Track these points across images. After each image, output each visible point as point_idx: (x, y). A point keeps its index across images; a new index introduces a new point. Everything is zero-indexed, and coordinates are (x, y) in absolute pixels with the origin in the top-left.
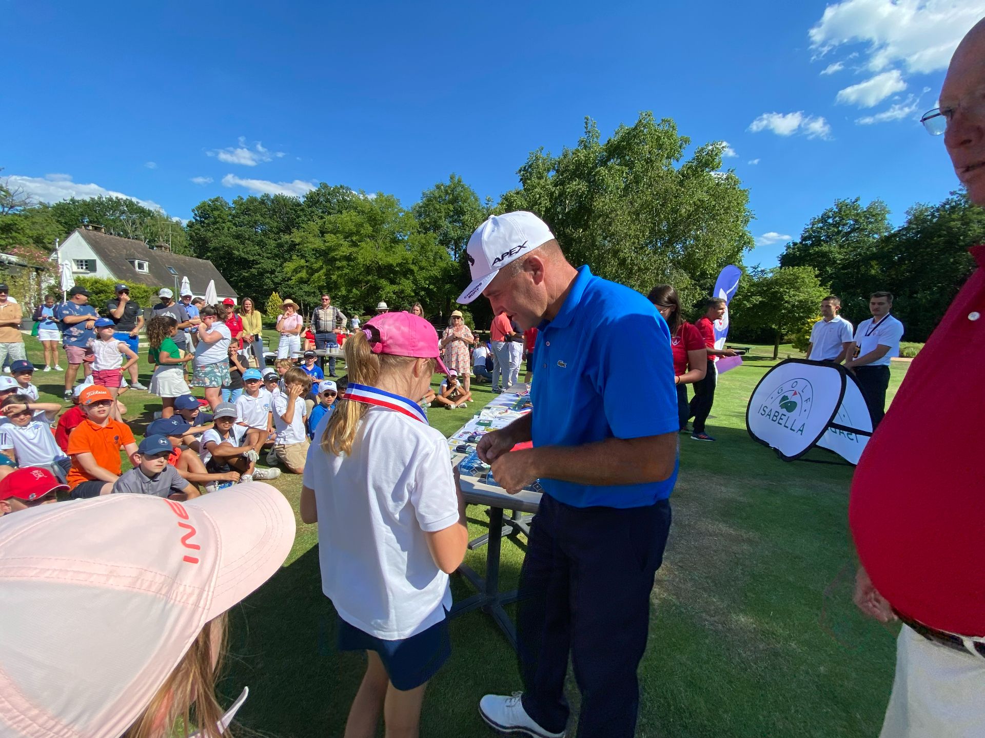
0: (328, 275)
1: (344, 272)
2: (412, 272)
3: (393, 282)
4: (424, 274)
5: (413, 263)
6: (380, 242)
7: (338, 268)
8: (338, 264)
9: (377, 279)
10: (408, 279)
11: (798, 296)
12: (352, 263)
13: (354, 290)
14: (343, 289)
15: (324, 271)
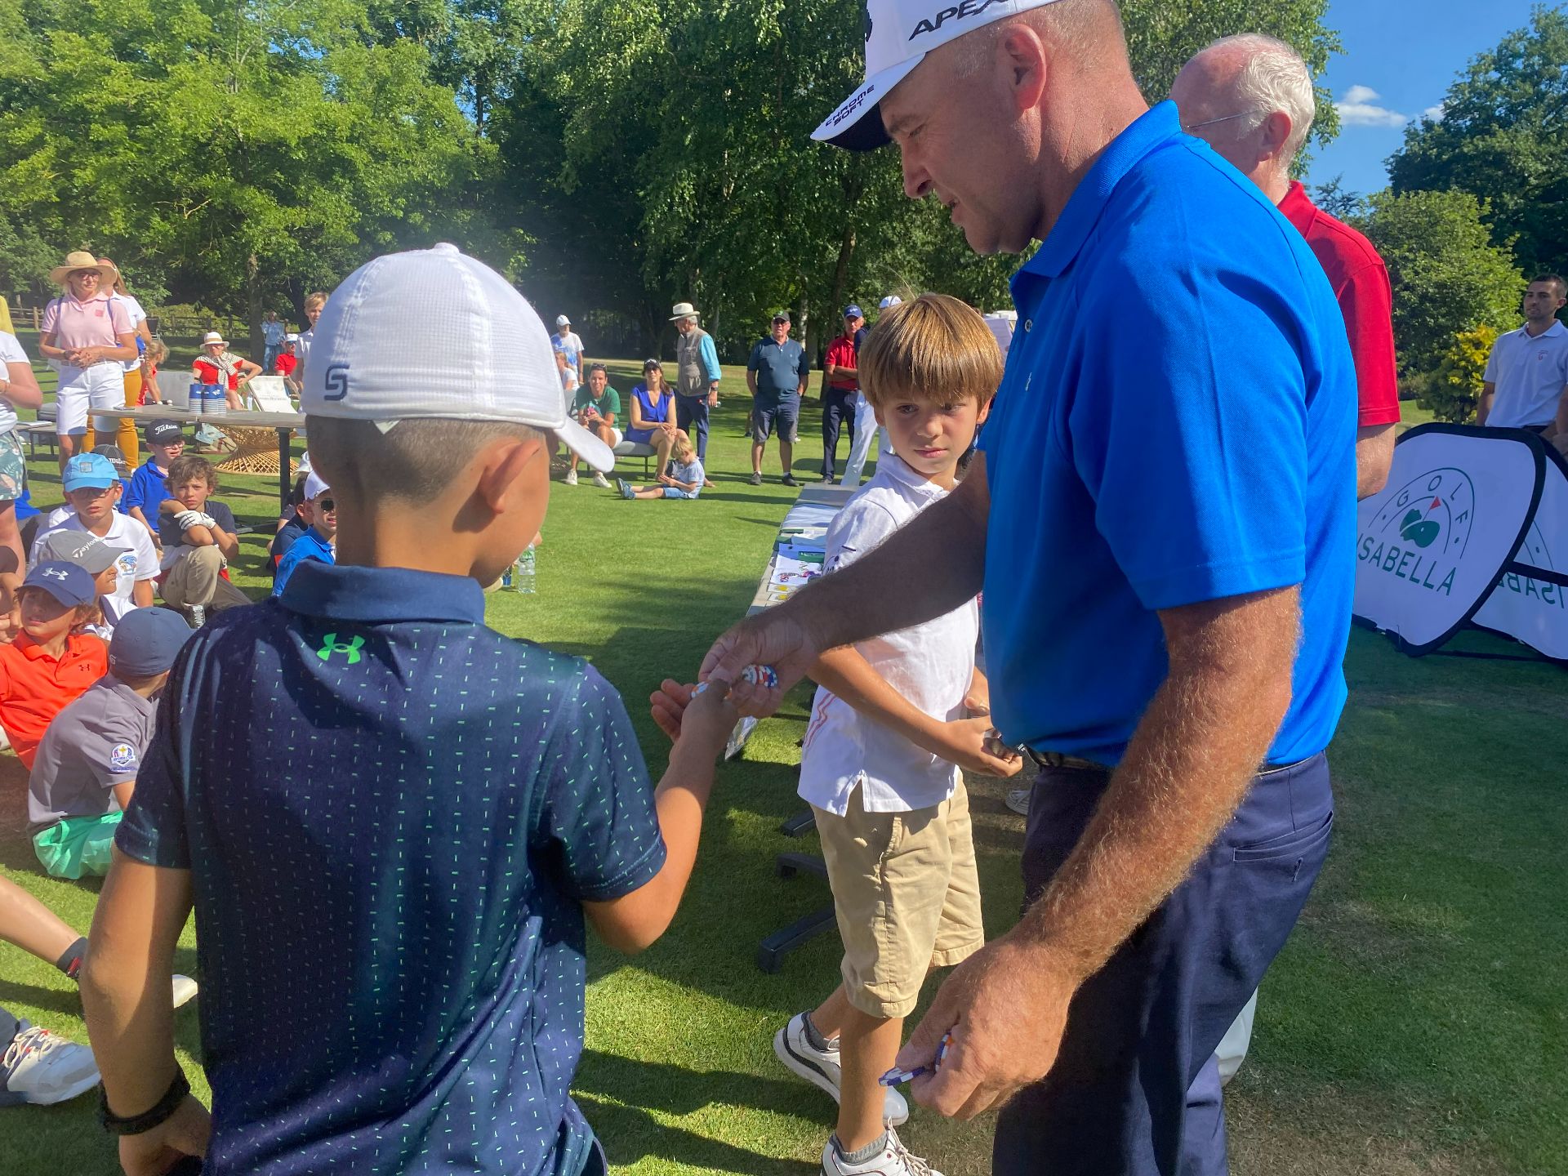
0: (63, 165)
1: (118, 159)
2: (347, 166)
3: (286, 198)
4: (389, 174)
5: (351, 140)
6: (239, 64)
7: (98, 146)
8: (98, 131)
9: (232, 186)
10: (338, 188)
11: (1437, 270)
12: (145, 131)
13: (156, 220)
14: (117, 214)
15: (50, 151)
